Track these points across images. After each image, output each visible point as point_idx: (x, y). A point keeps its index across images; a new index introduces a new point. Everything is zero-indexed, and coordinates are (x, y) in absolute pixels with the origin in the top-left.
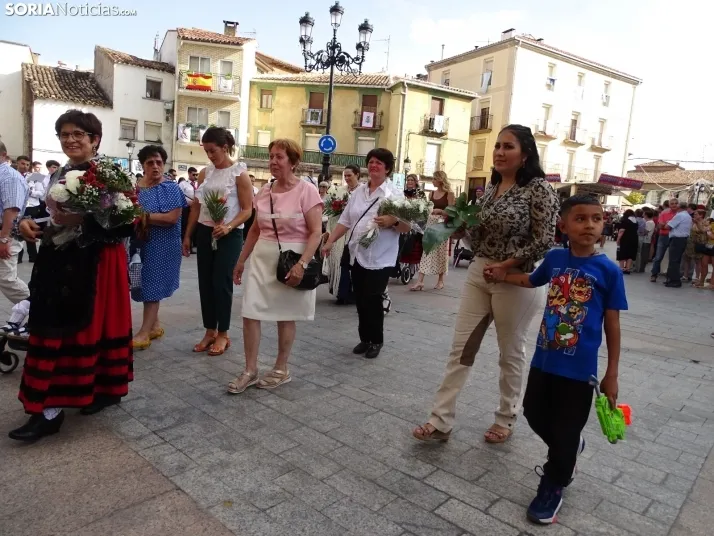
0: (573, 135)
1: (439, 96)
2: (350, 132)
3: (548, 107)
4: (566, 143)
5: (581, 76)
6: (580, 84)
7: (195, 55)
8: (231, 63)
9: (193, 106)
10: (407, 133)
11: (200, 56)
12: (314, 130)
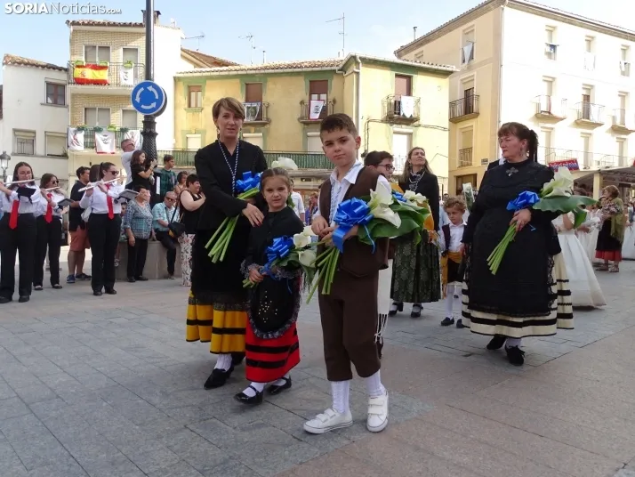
0: (586, 113)
1: (405, 72)
2: (297, 128)
3: (550, 82)
4: (578, 124)
5: (590, 41)
6: (589, 50)
7: (92, 43)
8: (137, 50)
9: (91, 106)
10: (365, 120)
11: (98, 45)
12: (253, 129)
